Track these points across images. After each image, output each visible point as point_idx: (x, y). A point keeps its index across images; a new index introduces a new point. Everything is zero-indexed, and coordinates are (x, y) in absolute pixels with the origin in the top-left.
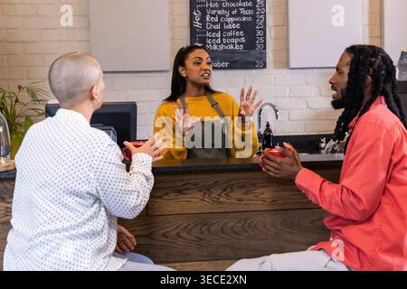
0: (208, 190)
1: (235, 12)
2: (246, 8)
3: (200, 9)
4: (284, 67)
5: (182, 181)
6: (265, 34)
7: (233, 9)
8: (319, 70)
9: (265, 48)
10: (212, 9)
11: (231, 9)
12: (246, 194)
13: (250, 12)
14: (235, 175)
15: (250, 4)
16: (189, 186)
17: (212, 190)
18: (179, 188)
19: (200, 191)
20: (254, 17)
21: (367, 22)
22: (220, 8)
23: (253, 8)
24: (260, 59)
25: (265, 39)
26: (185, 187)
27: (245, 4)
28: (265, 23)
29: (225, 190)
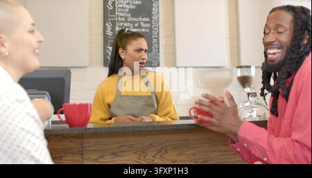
0: (143, 152)
1: (137, 25)
2: (145, 22)
3: (111, 21)
4: (172, 66)
5: (118, 143)
6: (158, 42)
7: (136, 22)
8: (197, 69)
9: (158, 52)
10: (120, 22)
11: (134, 23)
12: (180, 155)
13: (148, 25)
14: (169, 137)
15: (148, 20)
16: (125, 148)
17: (146, 152)
18: (114, 151)
19: (135, 153)
20: (151, 29)
21: (228, 36)
22: (126, 21)
23: (150, 22)
24: (155, 60)
25: (159, 45)
26: (121, 149)
27: (144, 19)
28: (158, 34)
29: (160, 152)
